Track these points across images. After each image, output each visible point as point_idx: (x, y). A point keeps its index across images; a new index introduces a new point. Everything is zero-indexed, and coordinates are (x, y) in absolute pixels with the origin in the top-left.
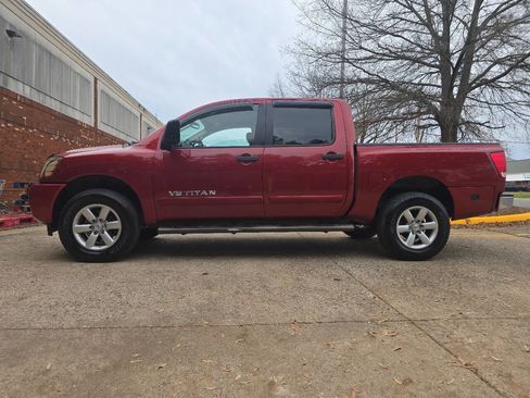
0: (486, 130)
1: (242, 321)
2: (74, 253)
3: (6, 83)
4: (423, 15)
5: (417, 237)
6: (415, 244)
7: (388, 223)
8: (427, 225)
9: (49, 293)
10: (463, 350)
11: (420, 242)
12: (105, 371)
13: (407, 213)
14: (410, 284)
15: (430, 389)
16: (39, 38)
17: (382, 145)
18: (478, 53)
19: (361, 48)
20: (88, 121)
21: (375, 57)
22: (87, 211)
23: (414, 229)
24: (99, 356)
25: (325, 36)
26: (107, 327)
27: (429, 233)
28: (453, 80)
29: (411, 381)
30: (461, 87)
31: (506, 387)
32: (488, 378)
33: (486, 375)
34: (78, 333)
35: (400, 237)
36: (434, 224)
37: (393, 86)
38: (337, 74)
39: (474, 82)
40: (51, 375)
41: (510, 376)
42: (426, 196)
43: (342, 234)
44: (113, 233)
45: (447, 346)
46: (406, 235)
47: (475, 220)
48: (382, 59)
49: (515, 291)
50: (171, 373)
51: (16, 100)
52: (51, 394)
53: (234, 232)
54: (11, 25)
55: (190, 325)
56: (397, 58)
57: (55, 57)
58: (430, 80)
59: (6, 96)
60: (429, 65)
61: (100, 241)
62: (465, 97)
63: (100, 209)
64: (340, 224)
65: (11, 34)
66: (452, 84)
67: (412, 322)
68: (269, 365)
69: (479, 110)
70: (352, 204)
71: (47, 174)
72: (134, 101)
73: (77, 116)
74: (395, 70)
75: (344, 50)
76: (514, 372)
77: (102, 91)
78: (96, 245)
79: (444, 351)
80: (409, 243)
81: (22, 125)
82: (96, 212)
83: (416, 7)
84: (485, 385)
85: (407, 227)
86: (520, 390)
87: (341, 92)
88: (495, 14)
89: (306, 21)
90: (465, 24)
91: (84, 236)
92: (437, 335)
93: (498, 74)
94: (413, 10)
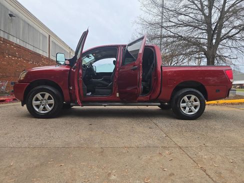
0: (229, 59)
1: (103, 146)
2: (33, 114)
3: (8, 37)
4: (199, 6)
5: (190, 109)
6: (189, 112)
7: (176, 103)
8: (195, 103)
9: (19, 132)
10: (202, 161)
11: (191, 112)
12: (36, 166)
13: (185, 98)
14: (184, 130)
15: (181, 178)
16: (24, 17)
17: (180, 66)
18: (225, 23)
19: (170, 21)
20: (46, 55)
21: (177, 25)
22: (39, 95)
23: (189, 105)
24: (35, 160)
25: (153, 16)
26: (41, 147)
27: (196, 107)
28: (213, 36)
29: (173, 174)
30: (216, 39)
31: (217, 178)
32: (210, 174)
33: (209, 172)
34: (28, 150)
35: (182, 109)
36: (198, 103)
37: (185, 39)
38: (159, 33)
39: (223, 37)
40: (12, 168)
41: (220, 173)
42: (195, 90)
43: (157, 107)
44: (50, 105)
45: (194, 159)
46: (185, 108)
47: (221, 101)
48: (179, 26)
49: (233, 135)
50: (65, 168)
51: (13, 45)
52: (10, 176)
53: (105, 106)
54: (11, 12)
55: (78, 147)
56: (186, 26)
57: (31, 26)
58: (202, 36)
59: (9, 44)
60: (201, 29)
61: (44, 109)
62: (219, 44)
63: (45, 94)
64: (154, 102)
65: (11, 15)
66: (212, 38)
67: (180, 148)
68: (111, 166)
69: (225, 50)
70: (160, 94)
71: (22, 79)
72: (67, 46)
73: (41, 52)
74: (186, 31)
75: (162, 22)
76: (222, 171)
77: (52, 41)
78: (43, 111)
79: (192, 161)
80: (186, 112)
81: (16, 57)
82: (43, 96)
83: (196, 2)
84: (208, 177)
85: (185, 104)
86: (224, 180)
87: (161, 41)
88: (233, 5)
89: (144, 9)
90: (219, 10)
91: (38, 106)
92: (191, 154)
93: (234, 33)
94: (195, 4)
